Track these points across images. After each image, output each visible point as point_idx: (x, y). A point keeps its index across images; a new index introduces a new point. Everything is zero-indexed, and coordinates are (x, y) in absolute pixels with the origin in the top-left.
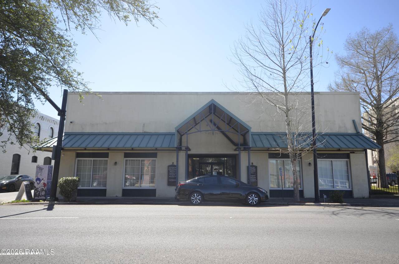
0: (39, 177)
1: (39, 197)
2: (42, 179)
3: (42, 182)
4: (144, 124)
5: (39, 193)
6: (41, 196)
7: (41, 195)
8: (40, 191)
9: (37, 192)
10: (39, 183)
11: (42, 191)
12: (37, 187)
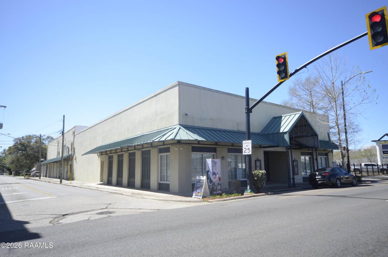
0: (214, 171)
1: (216, 192)
2: (217, 173)
3: (218, 176)
4: (238, 123)
5: (216, 188)
6: (218, 191)
7: (217, 189)
8: (217, 186)
9: (215, 186)
10: (216, 177)
11: (218, 185)
12: (214, 182)
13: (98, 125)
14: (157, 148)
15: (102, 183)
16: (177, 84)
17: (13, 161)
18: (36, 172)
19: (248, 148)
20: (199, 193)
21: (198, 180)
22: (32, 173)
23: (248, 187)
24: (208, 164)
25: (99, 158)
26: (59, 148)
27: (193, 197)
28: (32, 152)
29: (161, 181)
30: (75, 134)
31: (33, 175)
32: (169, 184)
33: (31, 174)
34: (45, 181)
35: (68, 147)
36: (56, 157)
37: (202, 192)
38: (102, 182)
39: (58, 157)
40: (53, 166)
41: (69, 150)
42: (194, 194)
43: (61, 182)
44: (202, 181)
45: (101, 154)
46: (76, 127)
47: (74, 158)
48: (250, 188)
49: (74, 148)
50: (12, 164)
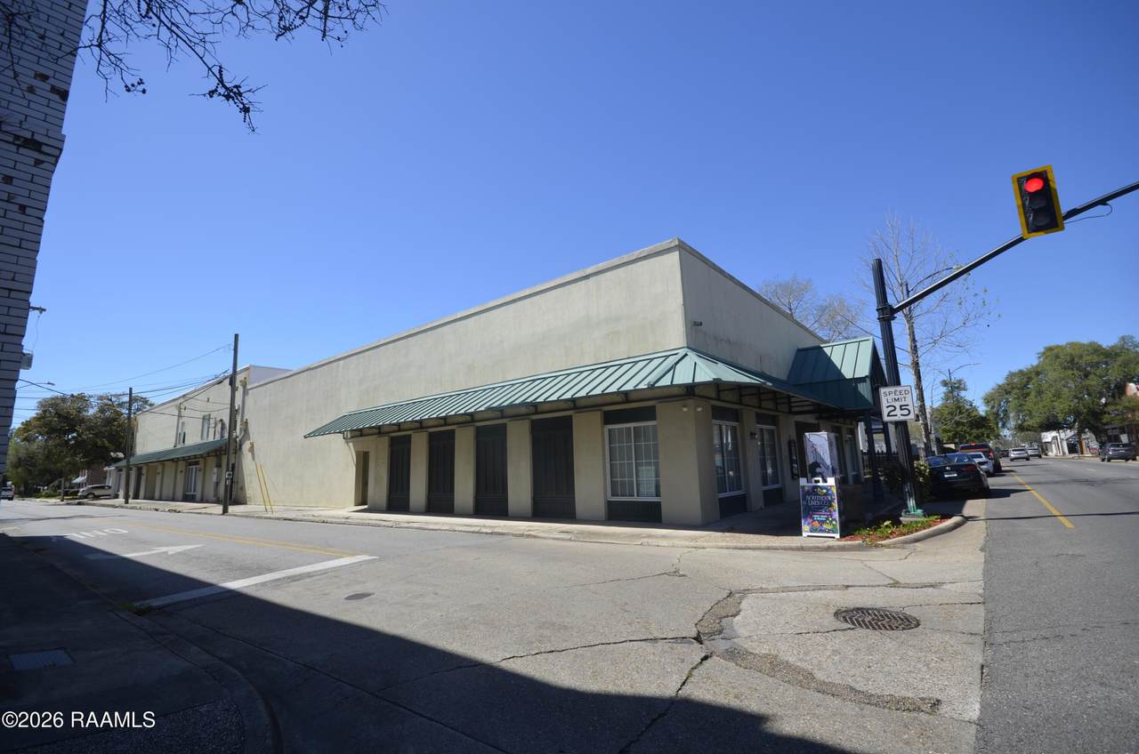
13: (341, 362)
14: (600, 410)
15: (366, 507)
16: (673, 245)
17: (20, 459)
18: (93, 488)
19: (901, 406)
20: (822, 522)
21: (806, 488)
22: (81, 490)
23: (911, 503)
24: (813, 446)
25: (351, 444)
26: (183, 423)
27: (804, 534)
28: (91, 436)
29: (612, 495)
30: (248, 387)
31: (85, 494)
32: (660, 502)
33: (78, 492)
34: (157, 510)
35: (221, 420)
36: (171, 447)
37: (835, 520)
38: (366, 504)
39: (178, 447)
40: (160, 470)
41: (223, 428)
42: (805, 528)
43: (225, 511)
44: (825, 491)
45: (358, 434)
46: (251, 369)
47: (246, 446)
48: (919, 506)
49: (246, 423)
50: (17, 468)
